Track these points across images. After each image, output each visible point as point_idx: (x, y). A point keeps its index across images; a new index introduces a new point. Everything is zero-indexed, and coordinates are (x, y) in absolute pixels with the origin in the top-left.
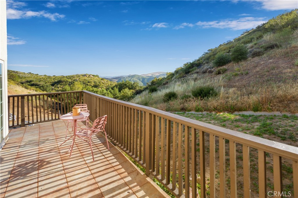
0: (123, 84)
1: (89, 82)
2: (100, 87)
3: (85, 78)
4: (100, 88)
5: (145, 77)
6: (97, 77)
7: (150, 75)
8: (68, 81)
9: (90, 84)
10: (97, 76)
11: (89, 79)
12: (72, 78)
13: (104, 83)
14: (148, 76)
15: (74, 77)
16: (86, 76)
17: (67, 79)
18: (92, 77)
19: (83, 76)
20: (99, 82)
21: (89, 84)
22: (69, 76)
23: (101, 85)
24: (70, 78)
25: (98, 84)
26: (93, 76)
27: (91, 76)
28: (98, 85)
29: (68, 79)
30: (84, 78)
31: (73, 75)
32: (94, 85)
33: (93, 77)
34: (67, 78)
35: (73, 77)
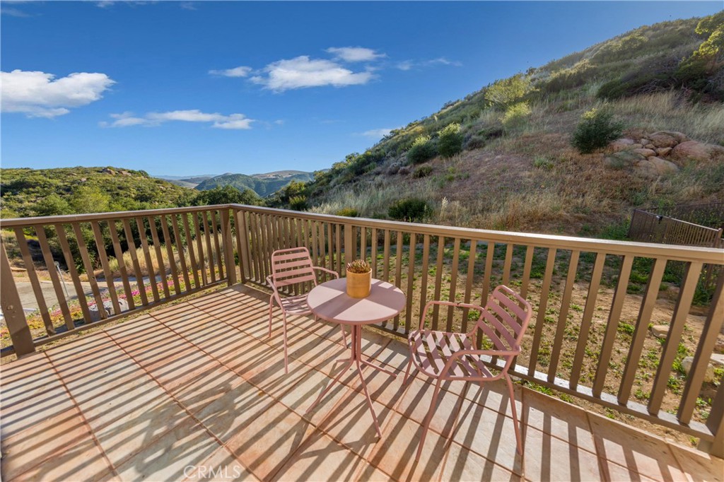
0: (219, 193)
1: (120, 188)
2: (157, 199)
3: (108, 178)
4: (157, 203)
5: (260, 180)
6: (143, 177)
7: (271, 177)
8: (51, 185)
9: (125, 192)
10: (142, 173)
11: (121, 180)
12: (63, 175)
13: (165, 192)
14: (268, 179)
15: (69, 175)
16: (110, 173)
17: (48, 180)
18: (127, 176)
19: (98, 171)
20: (151, 188)
21: (121, 192)
22: (51, 171)
23: (159, 196)
24: (58, 177)
25: (150, 192)
26: (129, 172)
27: (124, 173)
28: (150, 194)
29: (50, 178)
30: (104, 178)
31: (66, 169)
32: (138, 195)
33: (130, 174)
34: (45, 175)
35: (65, 173)
